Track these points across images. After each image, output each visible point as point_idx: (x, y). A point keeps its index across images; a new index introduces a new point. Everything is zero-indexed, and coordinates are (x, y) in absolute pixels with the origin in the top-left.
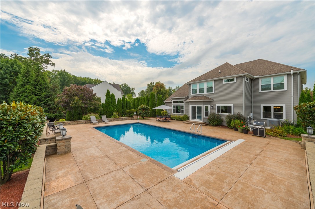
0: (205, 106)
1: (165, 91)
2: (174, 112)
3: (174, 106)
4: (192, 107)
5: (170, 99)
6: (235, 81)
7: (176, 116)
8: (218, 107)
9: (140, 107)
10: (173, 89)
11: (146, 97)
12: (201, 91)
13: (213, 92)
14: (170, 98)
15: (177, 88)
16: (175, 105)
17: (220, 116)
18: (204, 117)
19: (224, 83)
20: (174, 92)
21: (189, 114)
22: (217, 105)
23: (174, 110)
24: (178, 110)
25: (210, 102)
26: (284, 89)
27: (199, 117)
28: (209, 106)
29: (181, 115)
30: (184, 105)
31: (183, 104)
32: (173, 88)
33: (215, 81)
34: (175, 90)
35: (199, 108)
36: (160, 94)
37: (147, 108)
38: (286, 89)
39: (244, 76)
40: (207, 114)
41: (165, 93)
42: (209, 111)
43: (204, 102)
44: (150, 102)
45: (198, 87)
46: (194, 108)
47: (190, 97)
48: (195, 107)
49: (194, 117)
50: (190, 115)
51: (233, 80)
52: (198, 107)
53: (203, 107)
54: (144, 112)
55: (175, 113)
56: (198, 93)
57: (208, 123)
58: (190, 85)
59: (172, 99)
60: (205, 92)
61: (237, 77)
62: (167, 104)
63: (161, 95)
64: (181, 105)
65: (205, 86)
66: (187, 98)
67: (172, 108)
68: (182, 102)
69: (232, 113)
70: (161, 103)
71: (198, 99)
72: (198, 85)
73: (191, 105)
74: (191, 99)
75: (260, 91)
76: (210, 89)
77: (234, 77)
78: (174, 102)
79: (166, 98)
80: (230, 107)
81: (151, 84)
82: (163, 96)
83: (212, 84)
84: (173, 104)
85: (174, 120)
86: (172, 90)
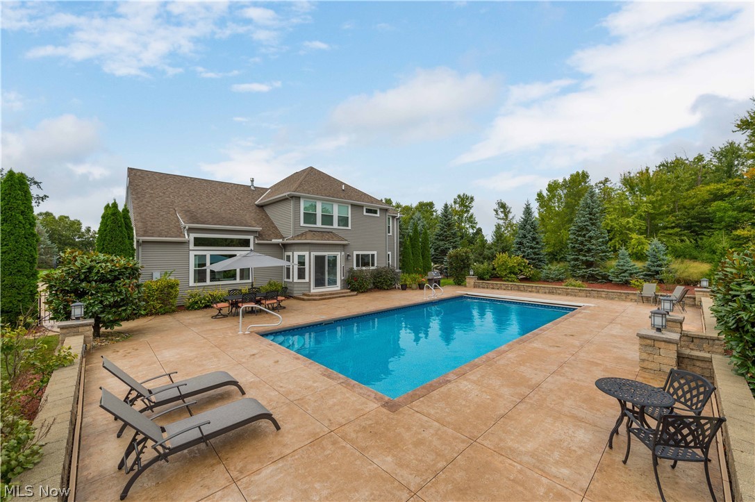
3: (199, 257)
4: (317, 257)
6: (378, 215)
8: (358, 256)
13: (350, 228)
14: (186, 225)
16: (208, 254)
17: (360, 273)
19: (365, 213)
22: (355, 253)
23: (199, 272)
25: (344, 245)
33: (353, 205)
43: (342, 245)
45: (318, 209)
47: (297, 232)
48: (323, 257)
50: (312, 279)
51: (375, 212)
53: (341, 255)
56: (319, 224)
59: (193, 230)
60: (335, 225)
61: (381, 209)
65: (335, 211)
69: (375, 267)
72: (320, 206)
73: (314, 254)
76: (343, 221)
77: (377, 207)
78: (198, 242)
80: (373, 255)
83: (348, 211)
84: (197, 250)
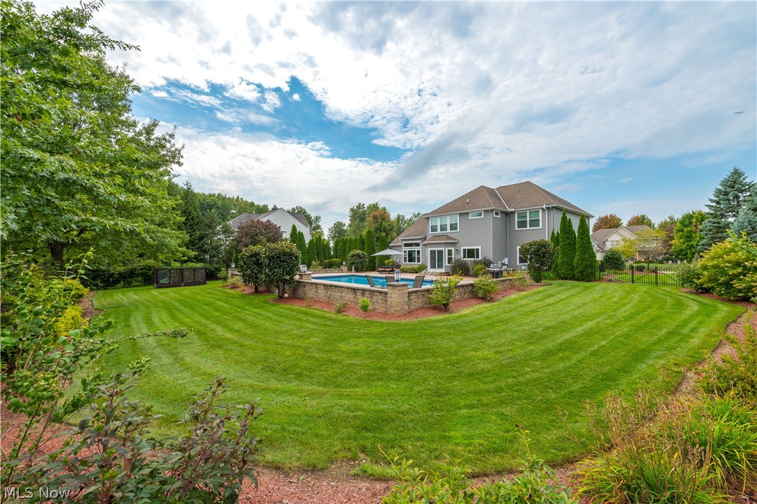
0: (447, 249)
1: (389, 225)
2: (405, 261)
3: (405, 252)
4: (431, 251)
5: (399, 241)
6: (483, 216)
7: (409, 267)
8: (464, 250)
9: (352, 253)
10: (406, 219)
11: (358, 237)
12: (443, 228)
13: (458, 230)
14: (400, 238)
15: (415, 217)
16: (407, 250)
17: (466, 262)
18: (447, 264)
19: (470, 218)
20: (409, 225)
21: (426, 261)
22: (462, 248)
23: (405, 258)
24: (411, 258)
25: (455, 243)
26: (539, 226)
27: (440, 266)
28: (453, 249)
29: (415, 264)
30: (421, 250)
31: (419, 248)
32: (407, 217)
33: (460, 214)
34: (411, 220)
35: (440, 253)
36: (381, 231)
37: (363, 254)
38: (541, 227)
39: (492, 210)
40: (450, 260)
41: (390, 230)
42: (453, 257)
43: (446, 243)
44: (366, 245)
45: (438, 222)
46: (433, 253)
47: (428, 238)
48: (435, 251)
49: (433, 266)
50: (429, 264)
51: (480, 215)
52: (438, 251)
53: (445, 250)
54: (358, 260)
55: (407, 263)
56: (439, 231)
57: (451, 272)
58: (428, 218)
59: (403, 240)
60: (449, 230)
61: (485, 211)
62: (394, 248)
63: (384, 234)
64: (416, 250)
65: (448, 221)
66: (425, 239)
67: (403, 254)
68: (418, 245)
69: (480, 258)
70: (385, 246)
71: (439, 240)
72: (439, 219)
73: (430, 249)
74: (429, 240)
75: (516, 229)
76: (453, 227)
77: (481, 210)
78: (406, 245)
79: (392, 239)
80: (478, 250)
81: (359, 207)
82: (387, 235)
83: (457, 219)
84: (405, 249)
85: (406, 272)
86: (405, 222)
